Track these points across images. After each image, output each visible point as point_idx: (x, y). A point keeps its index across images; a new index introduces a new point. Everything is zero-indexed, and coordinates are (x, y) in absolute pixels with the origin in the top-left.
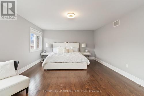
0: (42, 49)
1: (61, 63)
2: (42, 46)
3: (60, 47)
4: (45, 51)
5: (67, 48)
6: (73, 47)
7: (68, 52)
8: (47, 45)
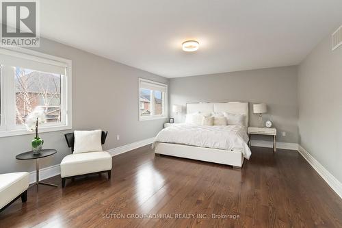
0: (166, 117)
1: (184, 144)
2: (167, 110)
3: (200, 112)
4: (171, 120)
5: (213, 116)
6: (229, 114)
7: (213, 125)
8: (174, 109)
